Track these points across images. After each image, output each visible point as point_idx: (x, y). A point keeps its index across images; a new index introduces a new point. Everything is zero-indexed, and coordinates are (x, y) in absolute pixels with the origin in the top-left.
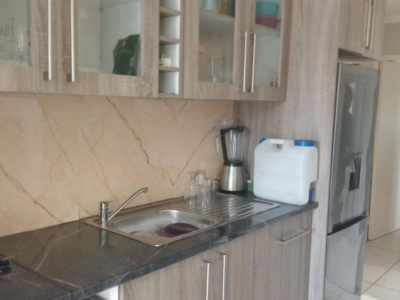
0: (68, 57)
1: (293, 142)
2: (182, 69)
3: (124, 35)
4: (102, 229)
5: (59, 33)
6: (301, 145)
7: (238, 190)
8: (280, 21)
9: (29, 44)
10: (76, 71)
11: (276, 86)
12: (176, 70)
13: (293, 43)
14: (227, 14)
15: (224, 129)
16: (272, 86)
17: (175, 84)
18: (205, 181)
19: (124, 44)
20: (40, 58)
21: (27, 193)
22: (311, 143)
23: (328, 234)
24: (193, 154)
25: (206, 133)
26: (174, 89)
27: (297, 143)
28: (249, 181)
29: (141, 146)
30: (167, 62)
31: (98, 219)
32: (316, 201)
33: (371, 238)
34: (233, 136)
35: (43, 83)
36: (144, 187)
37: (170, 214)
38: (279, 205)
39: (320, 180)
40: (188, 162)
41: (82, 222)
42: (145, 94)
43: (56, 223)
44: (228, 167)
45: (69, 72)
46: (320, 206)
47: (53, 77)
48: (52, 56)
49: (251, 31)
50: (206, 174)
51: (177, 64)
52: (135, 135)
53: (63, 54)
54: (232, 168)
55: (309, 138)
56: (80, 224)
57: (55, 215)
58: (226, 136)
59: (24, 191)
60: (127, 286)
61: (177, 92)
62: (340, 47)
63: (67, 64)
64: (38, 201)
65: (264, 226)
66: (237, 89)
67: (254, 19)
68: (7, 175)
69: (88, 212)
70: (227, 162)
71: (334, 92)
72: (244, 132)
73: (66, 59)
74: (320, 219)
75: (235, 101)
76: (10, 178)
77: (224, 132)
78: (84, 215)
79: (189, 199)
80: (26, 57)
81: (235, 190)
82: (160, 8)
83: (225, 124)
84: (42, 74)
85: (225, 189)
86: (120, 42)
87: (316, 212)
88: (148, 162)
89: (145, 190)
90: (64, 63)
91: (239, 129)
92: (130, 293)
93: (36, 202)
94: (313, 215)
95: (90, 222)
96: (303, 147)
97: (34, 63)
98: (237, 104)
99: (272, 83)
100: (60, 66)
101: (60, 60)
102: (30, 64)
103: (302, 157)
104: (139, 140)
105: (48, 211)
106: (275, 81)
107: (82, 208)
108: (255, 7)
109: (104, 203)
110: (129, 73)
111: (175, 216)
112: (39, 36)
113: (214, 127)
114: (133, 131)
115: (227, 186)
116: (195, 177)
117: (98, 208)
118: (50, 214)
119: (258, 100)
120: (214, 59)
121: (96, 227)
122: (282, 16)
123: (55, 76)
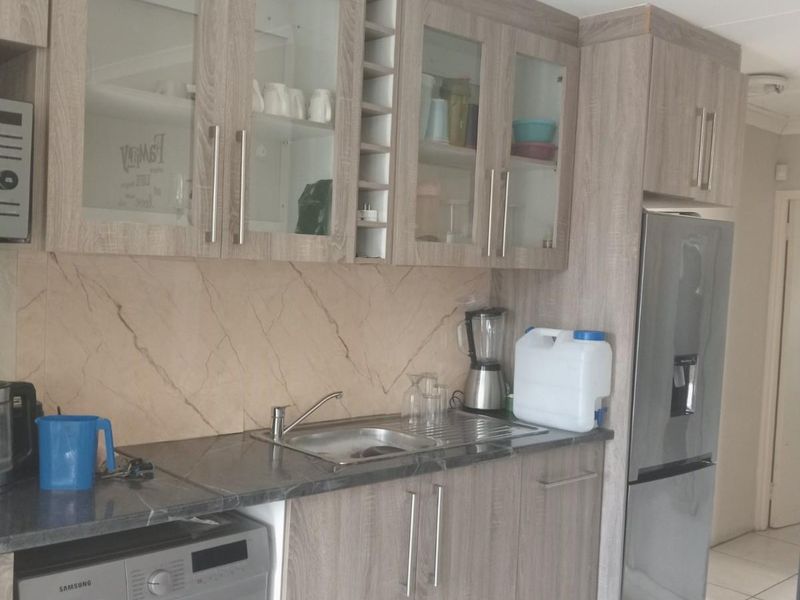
0: (236, 214)
1: (571, 333)
2: (391, 225)
3: (313, 181)
4: (274, 444)
5: (227, 185)
6: (583, 339)
7: (493, 408)
8: (557, 148)
9: (191, 196)
10: (245, 231)
11: (551, 247)
12: (382, 225)
13: (578, 181)
14: (465, 146)
15: (472, 310)
16: (545, 246)
17: (381, 244)
18: (435, 389)
19: (312, 191)
20: (202, 216)
21: (176, 388)
22: (598, 336)
23: (629, 483)
24: (420, 348)
25: (443, 315)
26: (380, 253)
27: (579, 335)
28: (511, 396)
29: (337, 332)
30: (371, 215)
31: (270, 432)
32: (610, 428)
33: (775, 524)
34: (485, 324)
35: (205, 246)
36: (336, 390)
37: (374, 436)
38: (545, 429)
39: (616, 394)
40: (410, 360)
41: (246, 435)
42: (336, 258)
43: (212, 433)
44: (476, 371)
45: (236, 232)
46: (616, 437)
47: (216, 239)
48: (217, 206)
49: (503, 166)
50: (436, 379)
51: (384, 218)
52: (329, 316)
53: (231, 210)
54: (483, 374)
55: (600, 328)
56: (244, 437)
57: (211, 422)
58: (474, 321)
59: (173, 385)
60: (296, 506)
61: (383, 256)
62: (645, 189)
63: (235, 222)
64: (190, 401)
65: (509, 454)
66: (479, 252)
67: (508, 149)
68: (152, 362)
69: (256, 423)
70: (476, 364)
71: (636, 257)
72: (503, 317)
73: (234, 216)
74: (615, 458)
75: (493, 270)
76: (156, 366)
77: (471, 316)
78: (251, 426)
79: (408, 417)
80: (186, 211)
81: (486, 408)
82: (360, 145)
83: (473, 303)
84: (204, 235)
85: (471, 406)
86: (309, 187)
87: (611, 446)
88: (347, 356)
89: (338, 395)
90: (231, 221)
91: (495, 312)
92: (300, 515)
93: (186, 401)
94: (606, 451)
95: (259, 435)
96: (585, 341)
97: (195, 221)
98: (497, 273)
99: (545, 242)
100: (226, 225)
101: (227, 217)
102: (190, 221)
103: (583, 356)
104: (334, 322)
105: (202, 416)
106: (549, 239)
107: (248, 414)
108: (510, 133)
109: (278, 408)
110: (316, 231)
111: (382, 439)
112: (202, 189)
113: (456, 309)
114: (326, 311)
115: (475, 401)
116: (418, 382)
117: (270, 415)
118: (204, 420)
119: (516, 267)
120: (454, 205)
121: (266, 441)
122: (560, 141)
123: (220, 237)
